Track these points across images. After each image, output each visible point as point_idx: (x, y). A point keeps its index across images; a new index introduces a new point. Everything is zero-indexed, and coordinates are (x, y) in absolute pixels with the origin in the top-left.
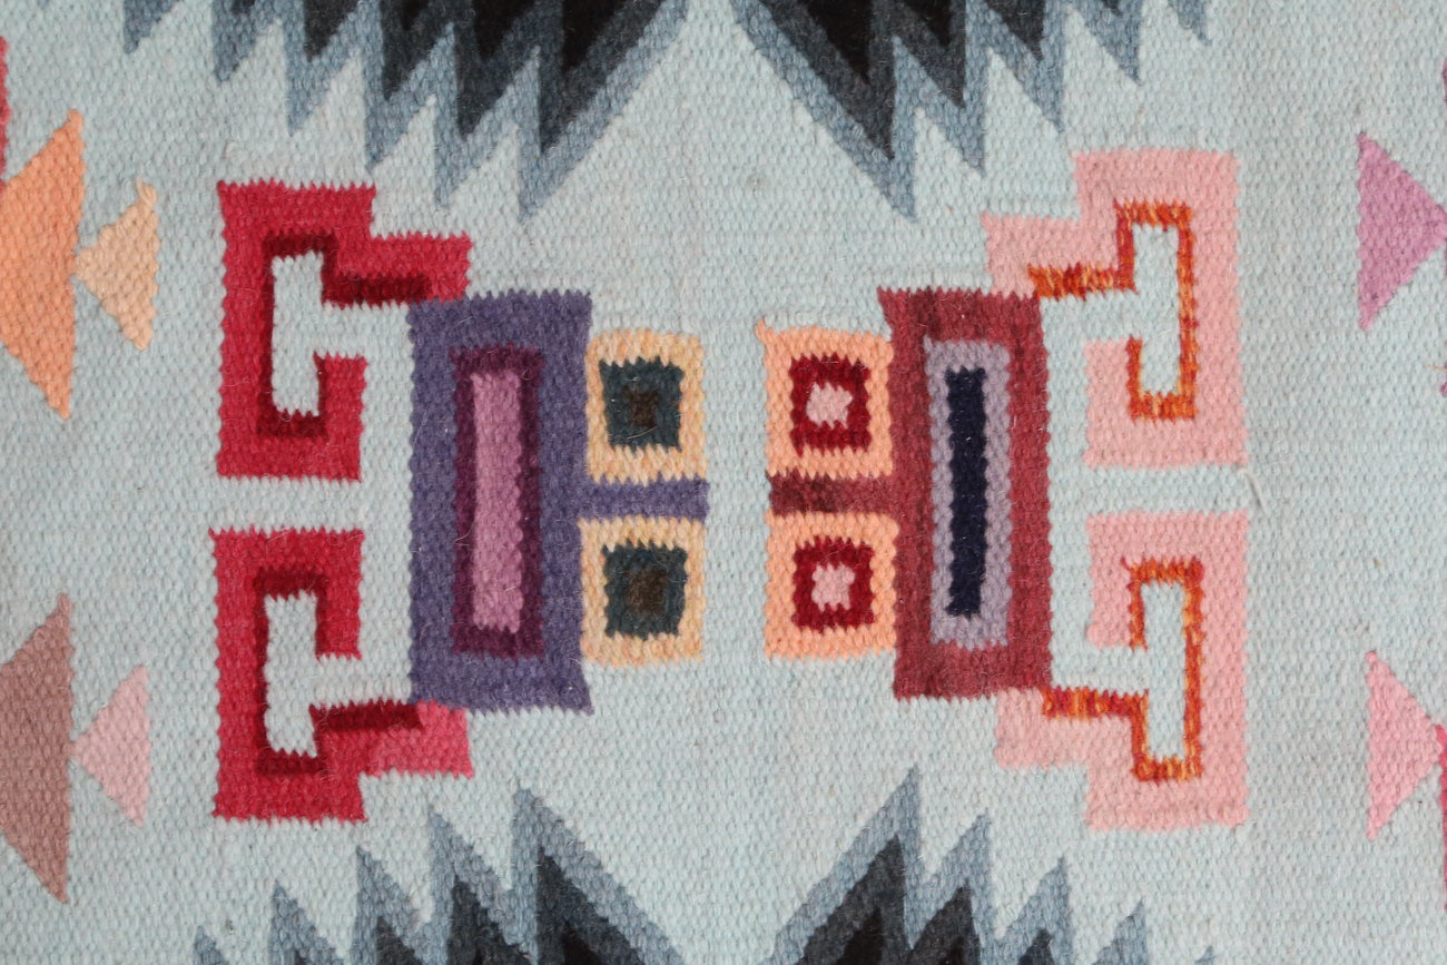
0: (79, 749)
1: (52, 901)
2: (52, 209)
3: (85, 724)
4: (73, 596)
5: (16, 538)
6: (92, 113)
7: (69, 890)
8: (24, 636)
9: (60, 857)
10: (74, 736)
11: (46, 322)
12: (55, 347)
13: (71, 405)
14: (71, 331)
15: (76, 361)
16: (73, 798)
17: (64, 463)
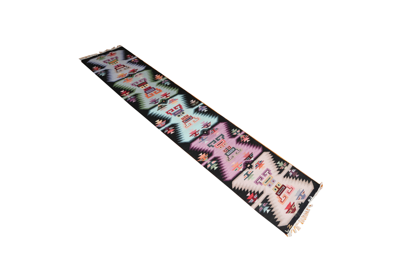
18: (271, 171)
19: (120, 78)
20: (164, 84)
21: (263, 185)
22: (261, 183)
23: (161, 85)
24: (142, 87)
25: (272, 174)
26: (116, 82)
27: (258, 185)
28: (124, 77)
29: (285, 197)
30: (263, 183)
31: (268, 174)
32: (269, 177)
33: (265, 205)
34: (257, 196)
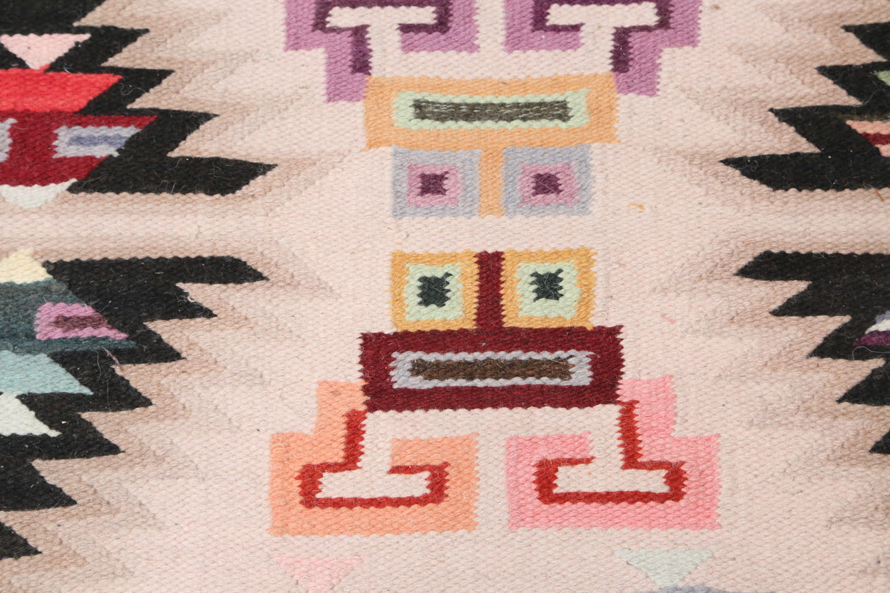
18: (691, 39)
21: (352, 113)
22: (361, 64)
25: (649, 87)
27: (295, 43)
29: (437, 490)
30: (398, 85)
31: (608, 44)
32: (557, 83)
33: (61, 321)
34: (102, 151)
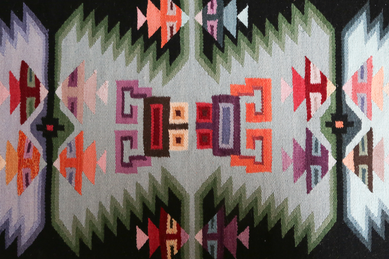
0: (385, 160)
1: (382, 182)
2: (379, 81)
3: (386, 156)
4: (384, 137)
5: (376, 129)
6: (385, 66)
7: (385, 180)
8: (377, 143)
9: (383, 175)
10: (385, 158)
11: (379, 97)
12: (381, 101)
13: (383, 109)
14: (383, 98)
15: (384, 103)
16: (385, 167)
17: (382, 118)
19: (36, 183)
20: (226, 32)
23: (222, 49)
24: (179, 140)
26: (55, 222)
28: (43, 164)
